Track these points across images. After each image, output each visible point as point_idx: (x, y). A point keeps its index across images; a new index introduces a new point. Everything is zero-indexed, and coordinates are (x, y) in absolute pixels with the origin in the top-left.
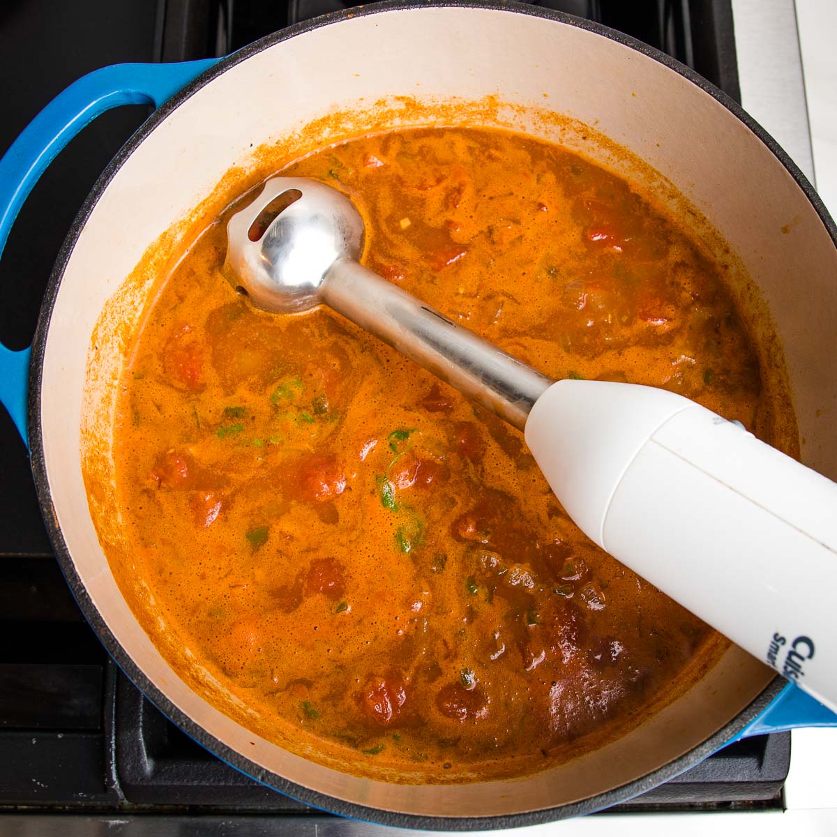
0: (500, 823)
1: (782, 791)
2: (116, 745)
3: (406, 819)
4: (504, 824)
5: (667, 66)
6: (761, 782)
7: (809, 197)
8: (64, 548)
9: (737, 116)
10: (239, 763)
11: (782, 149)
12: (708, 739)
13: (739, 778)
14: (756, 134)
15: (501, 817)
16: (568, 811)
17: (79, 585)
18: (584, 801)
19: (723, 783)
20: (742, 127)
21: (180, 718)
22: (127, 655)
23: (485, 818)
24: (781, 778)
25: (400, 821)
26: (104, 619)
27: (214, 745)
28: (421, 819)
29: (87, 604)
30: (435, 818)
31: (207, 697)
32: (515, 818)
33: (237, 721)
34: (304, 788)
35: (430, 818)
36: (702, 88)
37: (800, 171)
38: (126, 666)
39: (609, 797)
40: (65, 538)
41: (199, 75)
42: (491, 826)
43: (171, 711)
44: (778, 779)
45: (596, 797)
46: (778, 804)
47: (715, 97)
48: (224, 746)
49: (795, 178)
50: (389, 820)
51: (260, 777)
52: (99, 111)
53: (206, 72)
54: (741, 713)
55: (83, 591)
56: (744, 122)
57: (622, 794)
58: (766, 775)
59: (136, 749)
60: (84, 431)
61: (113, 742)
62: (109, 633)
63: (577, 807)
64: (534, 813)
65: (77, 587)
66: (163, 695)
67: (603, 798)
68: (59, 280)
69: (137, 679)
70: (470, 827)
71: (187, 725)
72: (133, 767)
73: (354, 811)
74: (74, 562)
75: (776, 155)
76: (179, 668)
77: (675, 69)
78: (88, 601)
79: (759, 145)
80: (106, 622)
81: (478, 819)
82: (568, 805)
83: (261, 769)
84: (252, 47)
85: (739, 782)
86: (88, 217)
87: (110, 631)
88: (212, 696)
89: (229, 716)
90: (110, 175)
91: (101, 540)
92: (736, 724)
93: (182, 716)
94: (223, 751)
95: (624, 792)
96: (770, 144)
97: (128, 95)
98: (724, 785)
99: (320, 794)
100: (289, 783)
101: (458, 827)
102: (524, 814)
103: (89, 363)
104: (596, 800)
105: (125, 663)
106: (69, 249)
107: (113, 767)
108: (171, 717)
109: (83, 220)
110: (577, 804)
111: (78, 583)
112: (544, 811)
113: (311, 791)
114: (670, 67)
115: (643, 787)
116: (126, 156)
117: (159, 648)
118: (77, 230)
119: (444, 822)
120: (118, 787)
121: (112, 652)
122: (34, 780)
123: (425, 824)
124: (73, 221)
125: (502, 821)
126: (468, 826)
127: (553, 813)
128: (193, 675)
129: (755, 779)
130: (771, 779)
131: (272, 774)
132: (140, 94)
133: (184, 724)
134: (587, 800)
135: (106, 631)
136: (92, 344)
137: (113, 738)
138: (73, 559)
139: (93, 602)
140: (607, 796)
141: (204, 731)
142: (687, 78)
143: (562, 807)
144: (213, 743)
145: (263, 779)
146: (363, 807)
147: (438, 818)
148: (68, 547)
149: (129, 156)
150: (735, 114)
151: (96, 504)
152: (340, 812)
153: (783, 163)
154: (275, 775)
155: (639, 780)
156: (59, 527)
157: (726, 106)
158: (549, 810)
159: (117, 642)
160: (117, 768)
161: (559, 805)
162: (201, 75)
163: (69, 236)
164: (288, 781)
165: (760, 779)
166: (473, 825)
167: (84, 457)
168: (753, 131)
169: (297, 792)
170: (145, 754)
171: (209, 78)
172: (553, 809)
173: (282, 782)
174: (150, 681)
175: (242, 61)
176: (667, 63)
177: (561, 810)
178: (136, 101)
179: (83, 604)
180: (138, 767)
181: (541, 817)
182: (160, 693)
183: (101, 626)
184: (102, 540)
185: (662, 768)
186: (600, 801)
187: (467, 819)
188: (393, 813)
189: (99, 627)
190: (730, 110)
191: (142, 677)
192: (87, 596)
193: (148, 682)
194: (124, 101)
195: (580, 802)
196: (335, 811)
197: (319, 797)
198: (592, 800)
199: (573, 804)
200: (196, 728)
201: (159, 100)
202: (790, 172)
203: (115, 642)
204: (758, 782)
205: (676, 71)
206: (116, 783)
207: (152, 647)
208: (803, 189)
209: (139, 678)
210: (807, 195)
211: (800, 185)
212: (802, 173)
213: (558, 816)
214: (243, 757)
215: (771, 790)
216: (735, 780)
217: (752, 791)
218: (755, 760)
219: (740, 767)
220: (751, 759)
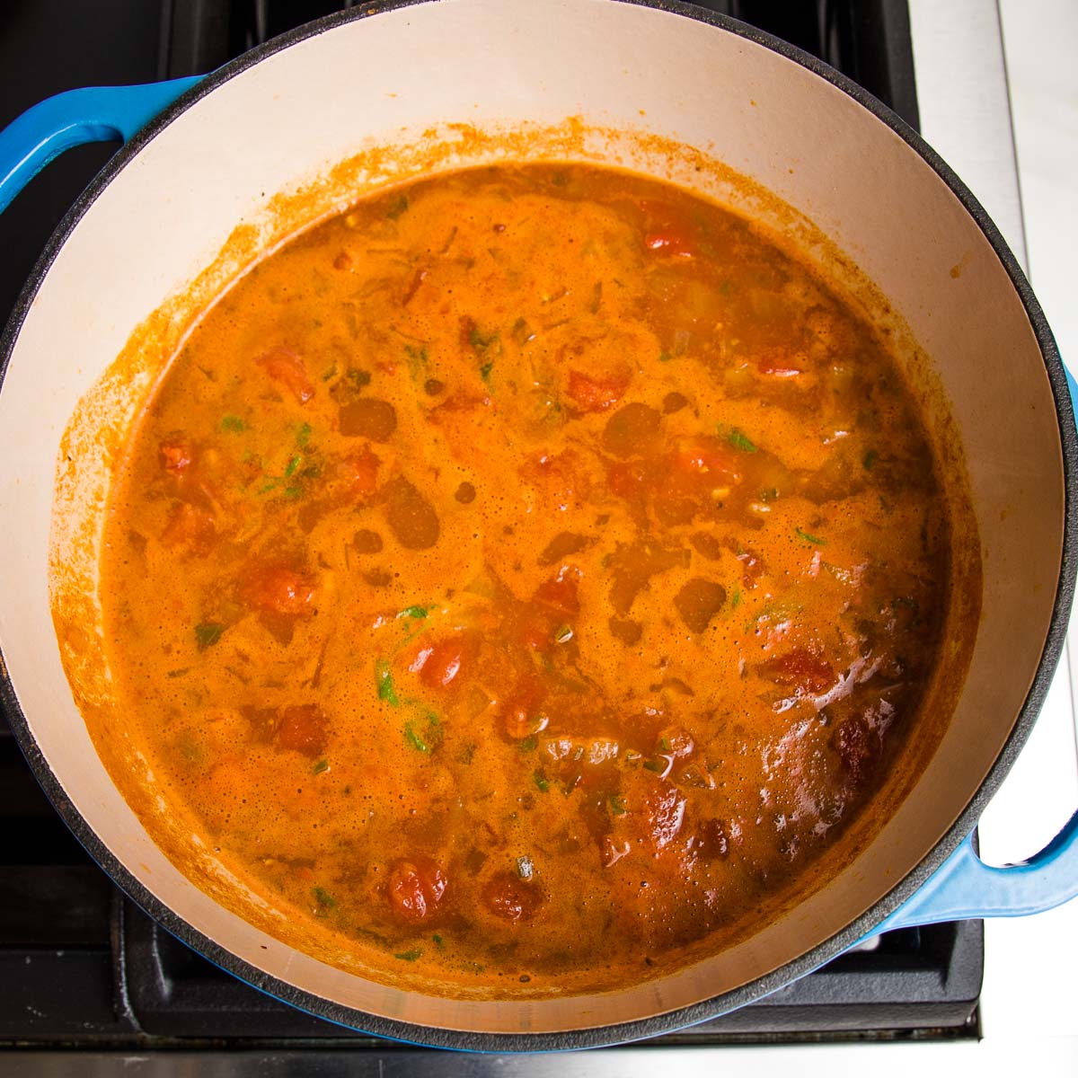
1: (977, 1013)
2: (126, 963)
3: (447, 1035)
5: (790, 57)
6: (946, 1003)
7: (979, 224)
8: (15, 702)
9: (884, 121)
10: (234, 967)
11: (944, 162)
12: (840, 933)
13: (916, 998)
14: (909, 143)
15: (568, 1033)
16: (655, 1025)
17: (34, 749)
18: (675, 1012)
19: (895, 1004)
20: (891, 135)
21: (160, 912)
22: (95, 835)
23: (548, 1035)
24: (972, 996)
26: (65, 790)
27: (204, 945)
28: (466, 1036)
29: (44, 771)
30: (483, 1034)
31: (214, 892)
33: (251, 923)
34: (316, 998)
35: (476, 1034)
36: (836, 85)
37: (968, 189)
38: (93, 847)
39: (708, 1006)
40: (15, 690)
41: (177, 98)
42: (555, 1045)
43: (148, 902)
44: (967, 998)
45: (691, 1007)
46: (972, 1031)
47: (853, 97)
48: (215, 946)
49: (961, 199)
51: (261, 985)
52: (55, 151)
53: (187, 94)
54: (883, 899)
55: (38, 755)
56: (892, 127)
57: (726, 1003)
58: (953, 993)
59: (149, 966)
60: (56, 562)
61: (122, 958)
62: (70, 806)
63: (666, 1020)
64: (611, 1027)
65: (31, 751)
66: (139, 883)
67: (700, 1009)
68: (4, 367)
69: (107, 864)
70: (528, 1046)
73: (380, 1026)
74: (27, 720)
75: (936, 170)
76: (178, 857)
77: (799, 62)
78: (45, 767)
79: (914, 158)
80: (67, 793)
81: (539, 1035)
82: (655, 1018)
83: (262, 974)
84: (245, 58)
85: (916, 1003)
86: (40, 285)
87: (72, 804)
88: (221, 892)
89: (241, 917)
90: (66, 231)
91: (77, 698)
93: (162, 909)
94: (215, 952)
95: (728, 1000)
96: (927, 155)
97: (89, 128)
98: (898, 1007)
99: (336, 1004)
100: (297, 992)
101: (512, 1046)
102: (598, 1029)
103: (59, 477)
104: (691, 1012)
105: (91, 843)
106: (16, 326)
107: (124, 990)
109: (33, 289)
110: (666, 1016)
111: (33, 745)
112: (624, 1025)
113: (326, 1002)
114: (794, 60)
115: (753, 994)
116: (86, 205)
117: (152, 831)
118: (26, 303)
119: (495, 1041)
120: (131, 1013)
121: (75, 831)
122: (30, 1008)
124: (20, 291)
125: (570, 1038)
126: (526, 1045)
127: (636, 1028)
128: (198, 866)
129: (937, 998)
130: (958, 999)
131: (276, 980)
132: (103, 126)
134: (679, 1011)
135: (67, 804)
136: (61, 453)
137: (123, 954)
138: (26, 717)
139: (52, 769)
140: (706, 1006)
141: (190, 927)
142: (816, 72)
143: (647, 1020)
144: (202, 943)
145: (264, 988)
146: (391, 1021)
147: (487, 1034)
148: (19, 701)
149: (90, 206)
150: (881, 118)
151: (73, 655)
152: (362, 1028)
153: (944, 179)
154: (281, 981)
155: (747, 985)
156: (8, 677)
157: (868, 108)
158: (630, 1024)
159: (81, 817)
161: (645, 1018)
162: (181, 98)
163: (16, 310)
164: (296, 989)
165: (944, 999)
166: (532, 1044)
167: (54, 595)
168: (905, 139)
169: (307, 1002)
170: (162, 973)
171: (190, 101)
172: (636, 1023)
173: (289, 991)
174: (123, 866)
175: (232, 77)
176: (789, 55)
177: (645, 1024)
178: (100, 135)
179: (38, 771)
181: (620, 1032)
182: (136, 880)
183: (61, 798)
184: (79, 698)
185: (778, 969)
186: (697, 1012)
187: (524, 1036)
188: (429, 1029)
189: (58, 800)
190: (874, 112)
191: (112, 861)
192: (43, 762)
193: (120, 867)
194: (85, 137)
195: (671, 1014)
196: (356, 1027)
197: (334, 1009)
198: (686, 1011)
199: (662, 1017)
201: (128, 132)
202: (955, 191)
203: (79, 819)
204: (941, 1003)
205: (802, 64)
206: (129, 1010)
207: (141, 831)
208: (972, 214)
209: (109, 862)
210: (977, 220)
211: (968, 209)
212: (970, 192)
213: (641, 1032)
214: (239, 959)
215: (959, 1013)
216: (911, 999)
217: (935, 1015)
218: (937, 975)
219: (918, 983)
220: (932, 973)
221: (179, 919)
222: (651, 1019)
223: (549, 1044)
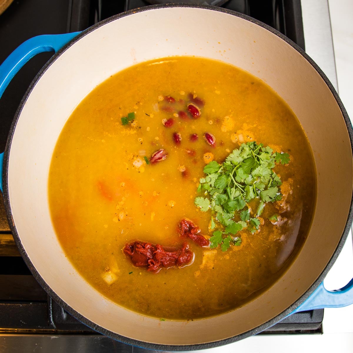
0: (193, 348)
1: (321, 325)
2: (52, 307)
3: (155, 346)
4: (195, 348)
6: (312, 323)
10: (86, 323)
13: (302, 321)
15: (194, 345)
16: (222, 343)
18: (228, 339)
19: (296, 323)
20: (299, 54)
21: (63, 304)
22: (42, 278)
23: (187, 346)
24: (320, 321)
25: (152, 347)
26: (32, 263)
27: (76, 315)
28: (161, 346)
30: (166, 345)
32: (200, 346)
34: (113, 333)
38: (41, 282)
39: (239, 337)
40: (17, 230)
42: (190, 349)
43: (59, 301)
44: (318, 322)
45: (233, 337)
46: (320, 331)
48: (80, 315)
50: (147, 346)
51: (95, 328)
52: (33, 55)
53: (75, 38)
54: (295, 302)
55: (24, 252)
57: (245, 336)
58: (314, 320)
59: (59, 309)
61: (51, 306)
62: (34, 269)
63: (226, 341)
64: (208, 344)
65: (22, 250)
66: (56, 294)
67: (237, 338)
69: (45, 288)
70: (181, 349)
71: (65, 306)
72: (58, 317)
73: (133, 343)
78: (26, 256)
80: (33, 264)
81: (185, 346)
82: (222, 341)
83: (95, 325)
85: (302, 323)
86: (27, 98)
87: (35, 268)
92: (293, 307)
93: (63, 303)
94: (80, 317)
95: (245, 335)
97: (44, 48)
98: (297, 324)
99: (119, 335)
100: (106, 331)
101: (176, 350)
102: (203, 344)
104: (234, 339)
105: (41, 281)
107: (51, 316)
108: (59, 303)
109: (25, 100)
111: (22, 248)
112: (212, 343)
113: (116, 334)
115: (254, 333)
118: (23, 104)
119: (170, 348)
120: (53, 324)
121: (35, 277)
122: (21, 321)
123: (162, 348)
125: (194, 347)
126: (180, 349)
127: (216, 344)
129: (309, 322)
130: (316, 322)
131: (100, 327)
132: (49, 47)
133: (64, 306)
134: (230, 338)
135: (33, 268)
137: (51, 304)
138: (20, 239)
139: (28, 256)
140: (238, 337)
141: (72, 309)
143: (219, 341)
144: (76, 314)
145: (96, 329)
146: (137, 341)
147: (168, 345)
148: (18, 234)
152: (127, 343)
153: (316, 69)
154: (101, 327)
155: (252, 330)
156: (15, 226)
158: (214, 342)
159: (38, 273)
160: (53, 317)
161: (218, 340)
164: (106, 330)
166: (182, 349)
169: (110, 334)
170: (63, 311)
172: (216, 342)
173: (104, 330)
174: (51, 289)
177: (219, 343)
179: (24, 257)
180: (61, 316)
181: (211, 345)
182: (55, 293)
183: (31, 266)
185: (261, 325)
186: (235, 339)
187: (180, 346)
188: (149, 343)
190: (293, 47)
191: (47, 287)
192: (25, 254)
193: (50, 289)
195: (227, 339)
196: (125, 342)
197: (118, 337)
198: (232, 338)
199: (224, 340)
200: (69, 308)
203: (37, 273)
204: (310, 323)
206: (52, 322)
209: (46, 287)
213: (217, 345)
214: (88, 320)
215: (316, 326)
216: (301, 322)
217: (308, 327)
218: (309, 314)
219: (303, 317)
220: (308, 314)
221: (69, 306)
222: (221, 341)
223: (187, 349)
